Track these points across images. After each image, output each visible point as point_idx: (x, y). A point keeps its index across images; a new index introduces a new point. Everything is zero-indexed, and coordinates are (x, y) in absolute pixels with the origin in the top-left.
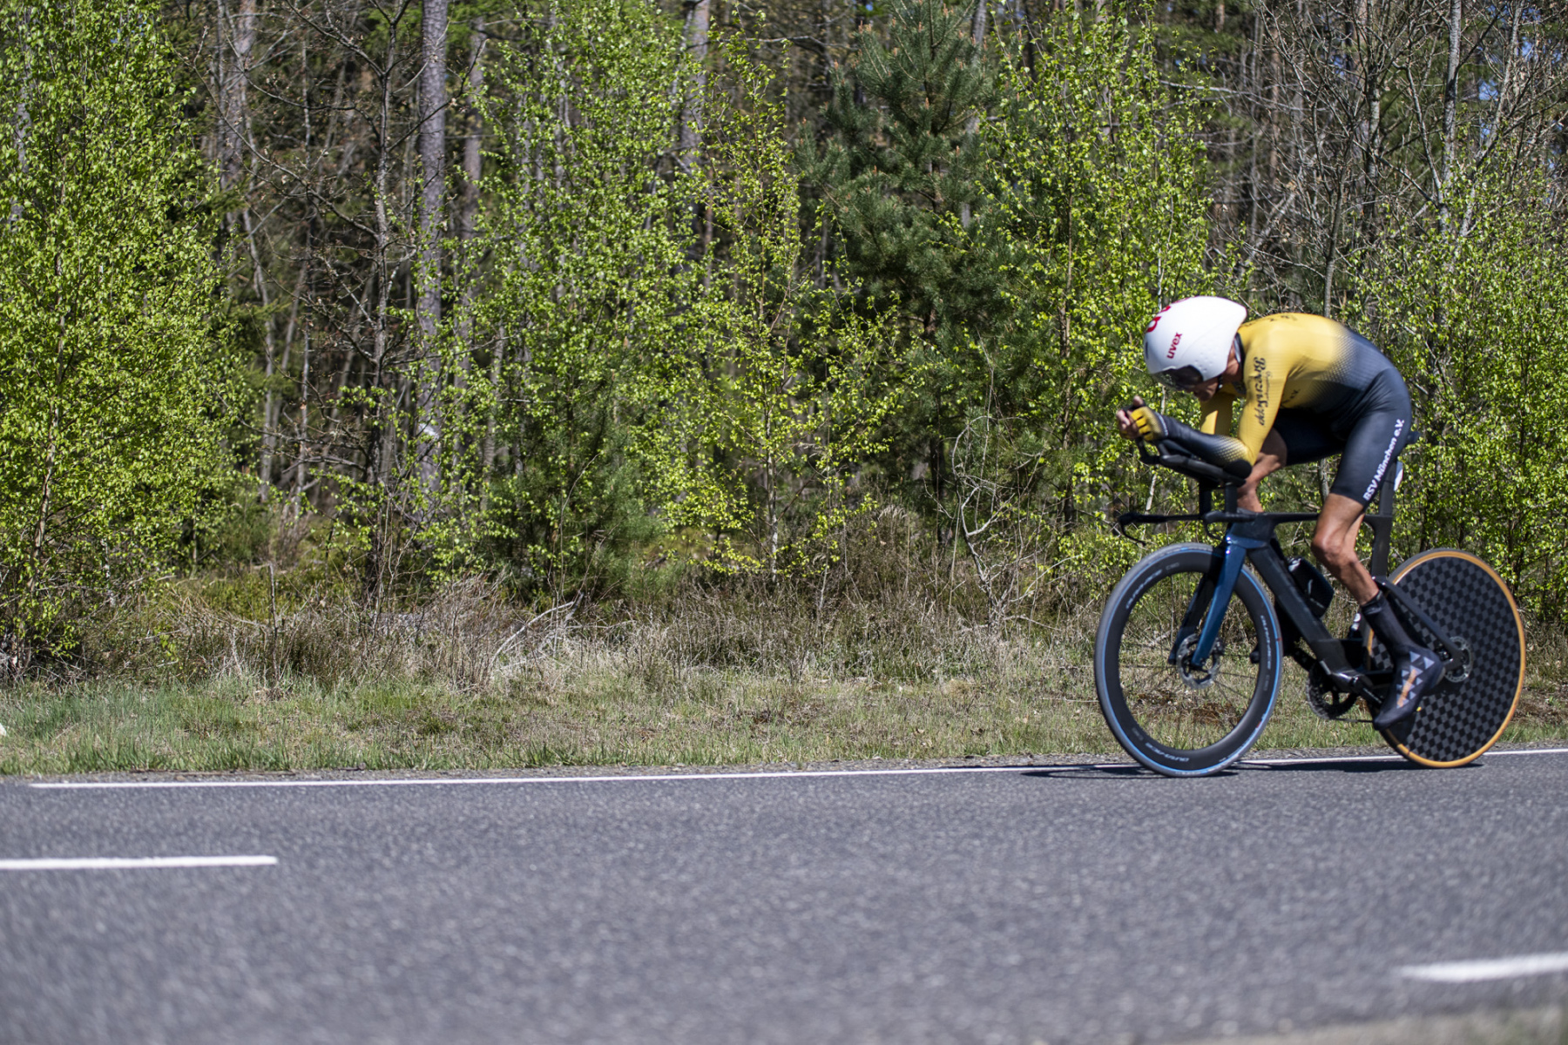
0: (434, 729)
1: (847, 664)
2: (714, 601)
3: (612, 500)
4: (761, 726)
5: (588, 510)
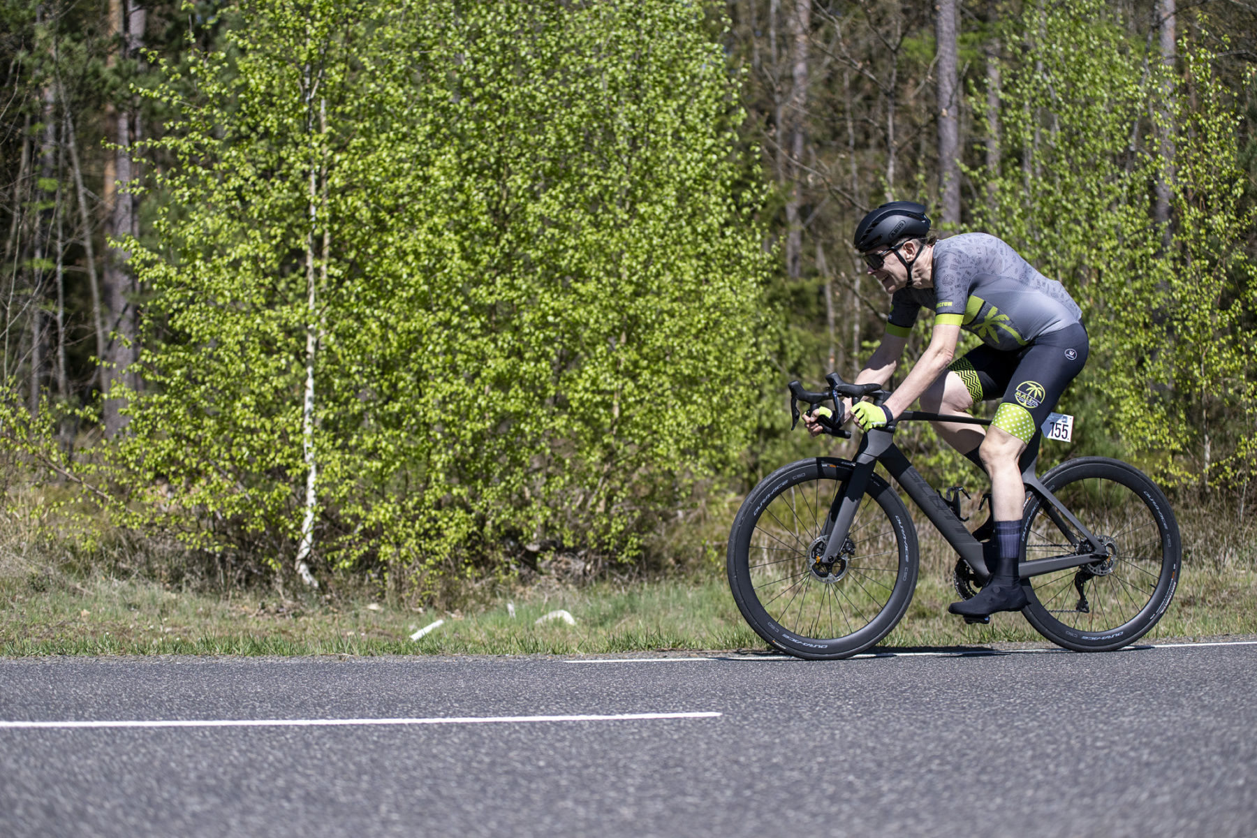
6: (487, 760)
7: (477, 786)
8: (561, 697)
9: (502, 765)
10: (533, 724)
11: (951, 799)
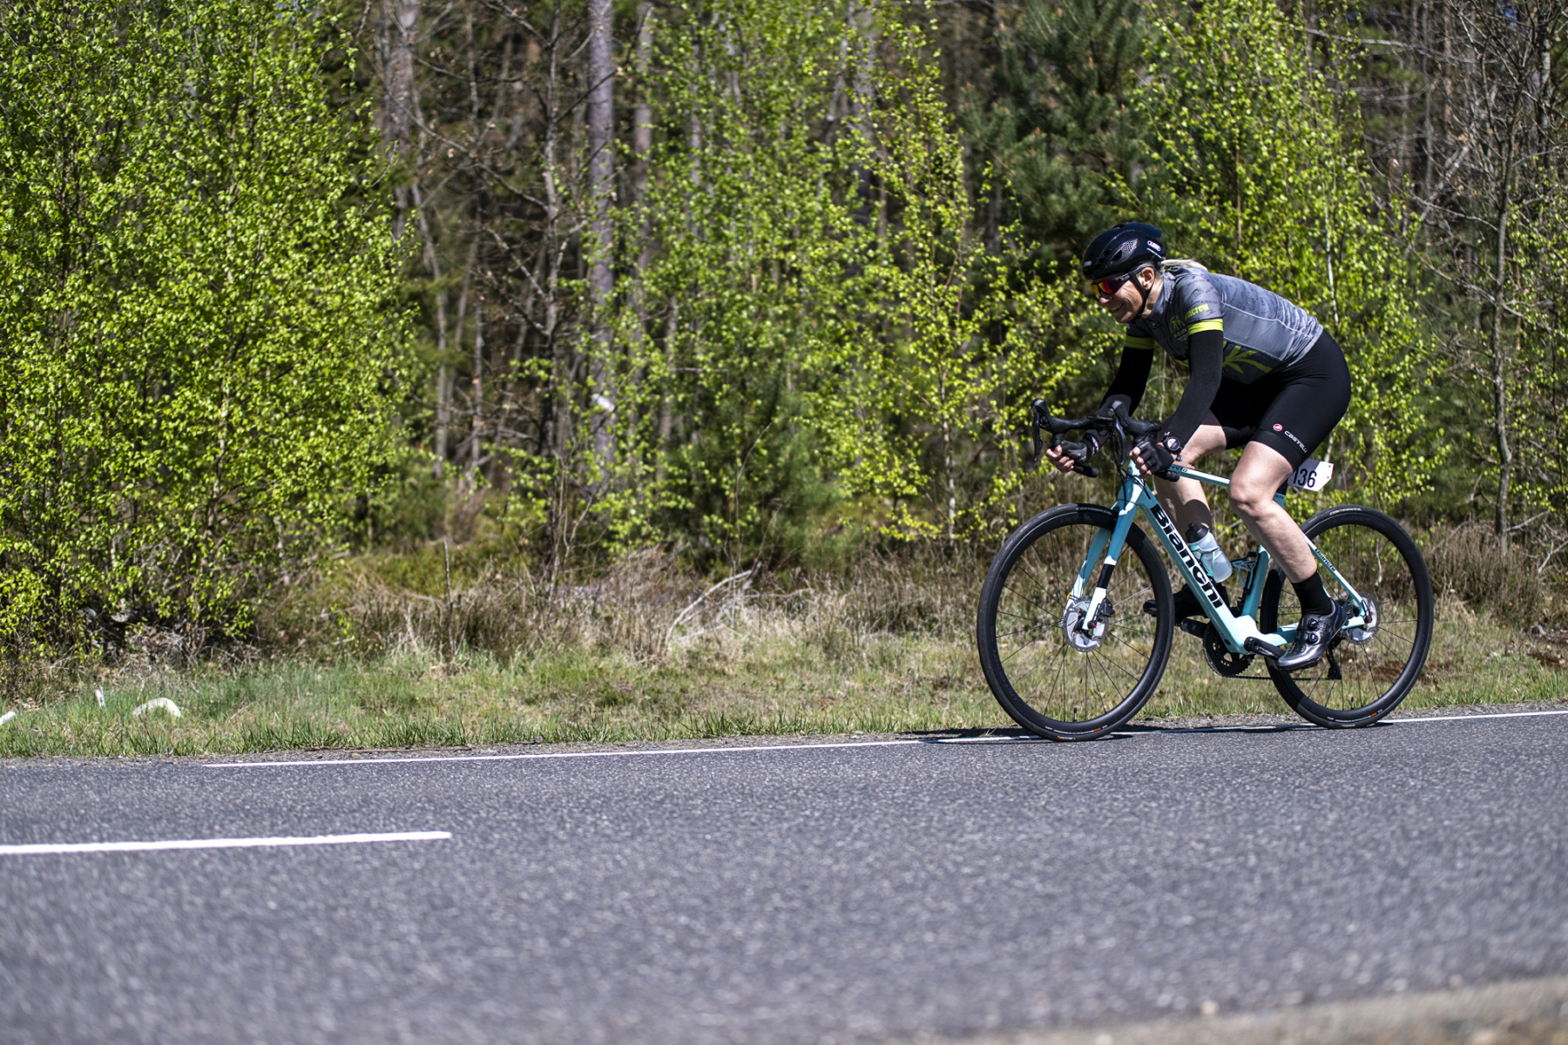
0: (611, 701)
1: (1026, 628)
2: (891, 567)
3: (788, 468)
4: (941, 693)
5: (764, 479)
6: (199, 901)
7: (212, 938)
8: (231, 813)
9: (224, 908)
10: (220, 850)
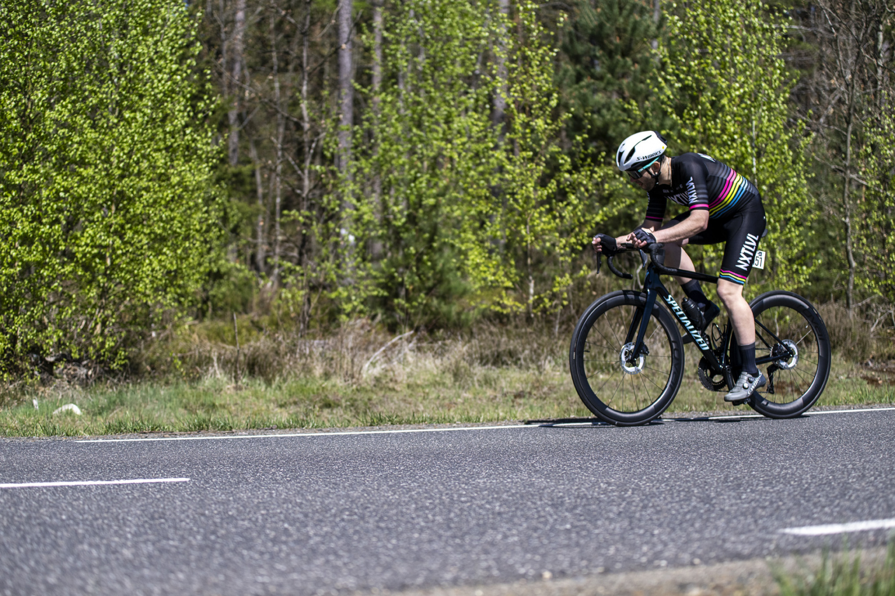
0: (328, 405)
2: (493, 329)
4: (518, 400)
6: (24, 515)
7: (19, 535)
8: (75, 467)
9: (36, 518)
10: (56, 488)
11: (359, 541)
